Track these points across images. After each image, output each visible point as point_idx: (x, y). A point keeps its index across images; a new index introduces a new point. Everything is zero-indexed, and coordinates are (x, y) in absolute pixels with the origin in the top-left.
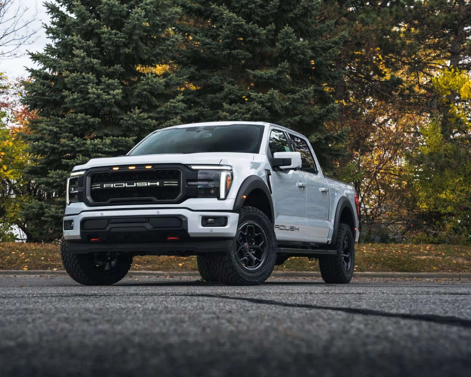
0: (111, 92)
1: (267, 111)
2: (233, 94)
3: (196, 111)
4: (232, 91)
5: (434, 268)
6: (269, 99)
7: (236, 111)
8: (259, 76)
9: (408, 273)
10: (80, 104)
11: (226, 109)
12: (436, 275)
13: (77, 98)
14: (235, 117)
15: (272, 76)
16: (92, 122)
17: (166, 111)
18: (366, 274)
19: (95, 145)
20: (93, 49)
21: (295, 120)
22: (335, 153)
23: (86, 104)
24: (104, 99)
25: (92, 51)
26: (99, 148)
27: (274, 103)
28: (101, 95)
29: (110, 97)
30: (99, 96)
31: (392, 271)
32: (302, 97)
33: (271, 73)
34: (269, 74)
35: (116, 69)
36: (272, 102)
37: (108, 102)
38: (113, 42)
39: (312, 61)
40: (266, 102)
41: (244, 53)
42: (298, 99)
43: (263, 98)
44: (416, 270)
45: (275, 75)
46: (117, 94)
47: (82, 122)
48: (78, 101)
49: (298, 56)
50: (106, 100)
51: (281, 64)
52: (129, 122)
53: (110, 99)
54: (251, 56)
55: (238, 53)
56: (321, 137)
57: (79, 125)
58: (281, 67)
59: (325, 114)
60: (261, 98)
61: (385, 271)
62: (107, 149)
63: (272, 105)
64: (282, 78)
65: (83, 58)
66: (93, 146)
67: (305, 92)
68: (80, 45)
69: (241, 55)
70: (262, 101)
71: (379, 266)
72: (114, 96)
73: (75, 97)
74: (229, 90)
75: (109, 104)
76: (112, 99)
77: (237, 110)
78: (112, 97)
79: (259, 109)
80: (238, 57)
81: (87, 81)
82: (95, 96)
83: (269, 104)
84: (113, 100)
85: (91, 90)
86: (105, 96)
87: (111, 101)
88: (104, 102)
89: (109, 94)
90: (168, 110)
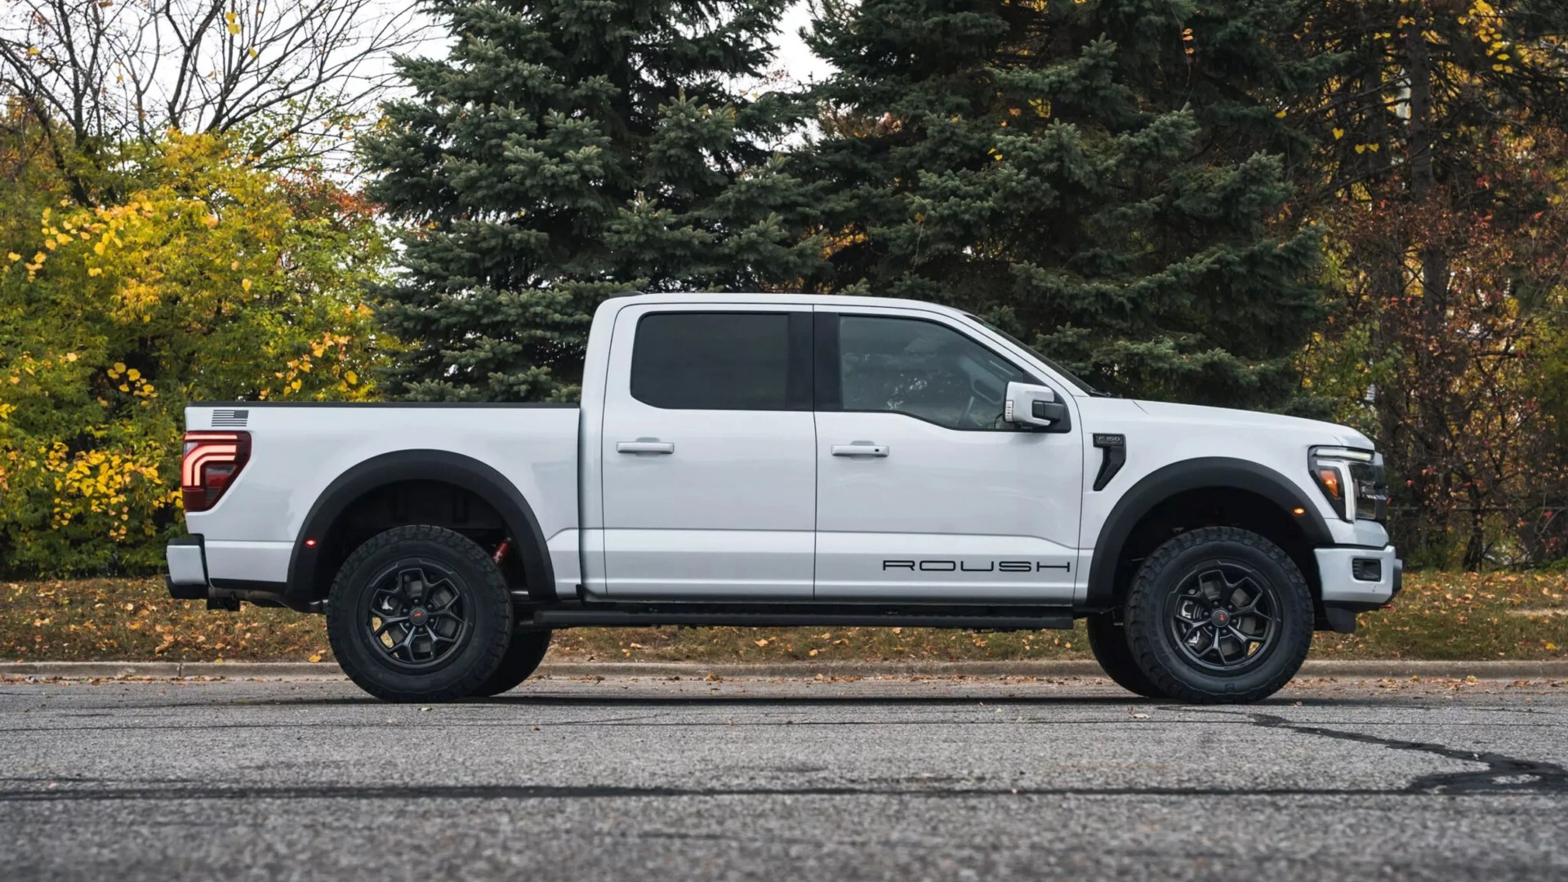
0: (570, 153)
1: (1047, 185)
2: (955, 143)
3: (853, 198)
4: (948, 134)
5: (1550, 646)
6: (1053, 151)
7: (954, 192)
8: (1023, 84)
9: (1450, 663)
10: (491, 193)
11: (925, 188)
12: (1543, 668)
13: (481, 177)
14: (950, 208)
15: (1061, 83)
16: (520, 241)
17: (738, 201)
18: (1313, 667)
19: (524, 306)
20: (529, 37)
21: (1141, 210)
22: (1292, 303)
23: (506, 191)
24: (548, 174)
25: (528, 41)
26: (536, 314)
27: (1067, 163)
28: (541, 162)
29: (565, 167)
30: (534, 167)
31: (1403, 656)
32: (1155, 140)
33: (1059, 74)
34: (1053, 78)
35: (593, 90)
36: (1061, 159)
37: (561, 183)
38: (582, 13)
39: (1188, 31)
40: (1041, 162)
41: (983, 21)
42: (1144, 144)
43: (1032, 150)
44: (1479, 655)
45: (1074, 79)
46: (588, 159)
47: (493, 242)
48: (484, 183)
49: (1144, 19)
50: (553, 176)
51: (1090, 46)
52: (626, 237)
53: (567, 173)
54: (1007, 26)
55: (964, 20)
56: (1231, 257)
57: (491, 250)
58: (1093, 56)
59: (1236, 186)
60: (1024, 148)
61: (1378, 657)
62: (557, 317)
63: (1061, 167)
64: (1097, 88)
65: (497, 61)
66: (520, 311)
67: (1163, 123)
68: (493, 25)
69: (974, 26)
70: (1029, 157)
71: (1365, 642)
72: (579, 164)
73: (473, 172)
74: (942, 131)
75: (567, 188)
76: (574, 173)
77: (958, 188)
78: (571, 168)
79: (1019, 182)
80: (969, 32)
81: (505, 126)
82: (522, 168)
83: (1052, 166)
84: (575, 177)
85: (511, 150)
86: (550, 167)
87: (571, 181)
88: (549, 183)
89: (564, 160)
90: (743, 197)
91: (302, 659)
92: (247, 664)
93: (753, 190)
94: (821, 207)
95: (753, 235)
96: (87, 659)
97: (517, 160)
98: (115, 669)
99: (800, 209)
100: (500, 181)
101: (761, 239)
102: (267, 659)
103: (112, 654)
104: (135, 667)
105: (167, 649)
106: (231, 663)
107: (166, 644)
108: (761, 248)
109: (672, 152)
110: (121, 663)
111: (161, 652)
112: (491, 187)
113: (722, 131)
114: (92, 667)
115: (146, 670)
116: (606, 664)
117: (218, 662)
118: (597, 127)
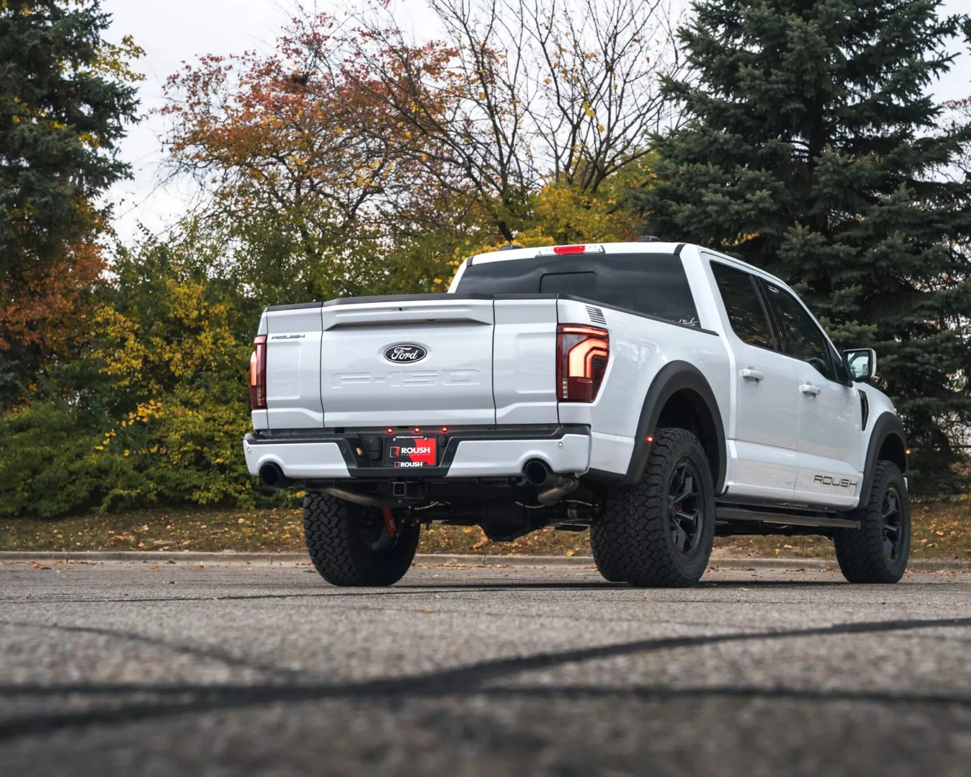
0: (749, 196)
10: (700, 226)
13: (694, 215)
24: (733, 212)
28: (728, 204)
29: (746, 206)
30: (724, 207)
35: (772, 148)
37: (743, 217)
38: (763, 94)
46: (762, 200)
48: (695, 220)
50: (738, 212)
52: (791, 254)
53: (748, 210)
72: (756, 204)
73: (688, 212)
75: (749, 220)
76: (753, 209)
78: (751, 207)
81: (706, 179)
82: (716, 208)
85: (708, 196)
86: (735, 207)
87: (750, 216)
88: (735, 218)
89: (747, 201)
90: (878, 220)
91: (562, 554)
92: (526, 557)
93: (885, 214)
94: (953, 223)
95: (884, 248)
96: (432, 553)
97: (713, 203)
98: (445, 559)
99: (935, 225)
100: (706, 218)
101: (890, 250)
102: (540, 553)
103: (448, 549)
104: (458, 558)
105: (481, 547)
106: (518, 556)
107: (481, 543)
108: (891, 256)
109: (825, 190)
110: (451, 555)
111: (477, 548)
112: (701, 221)
113: (862, 172)
114: (432, 558)
115: (463, 560)
116: (757, 559)
117: (510, 556)
118: (772, 175)
